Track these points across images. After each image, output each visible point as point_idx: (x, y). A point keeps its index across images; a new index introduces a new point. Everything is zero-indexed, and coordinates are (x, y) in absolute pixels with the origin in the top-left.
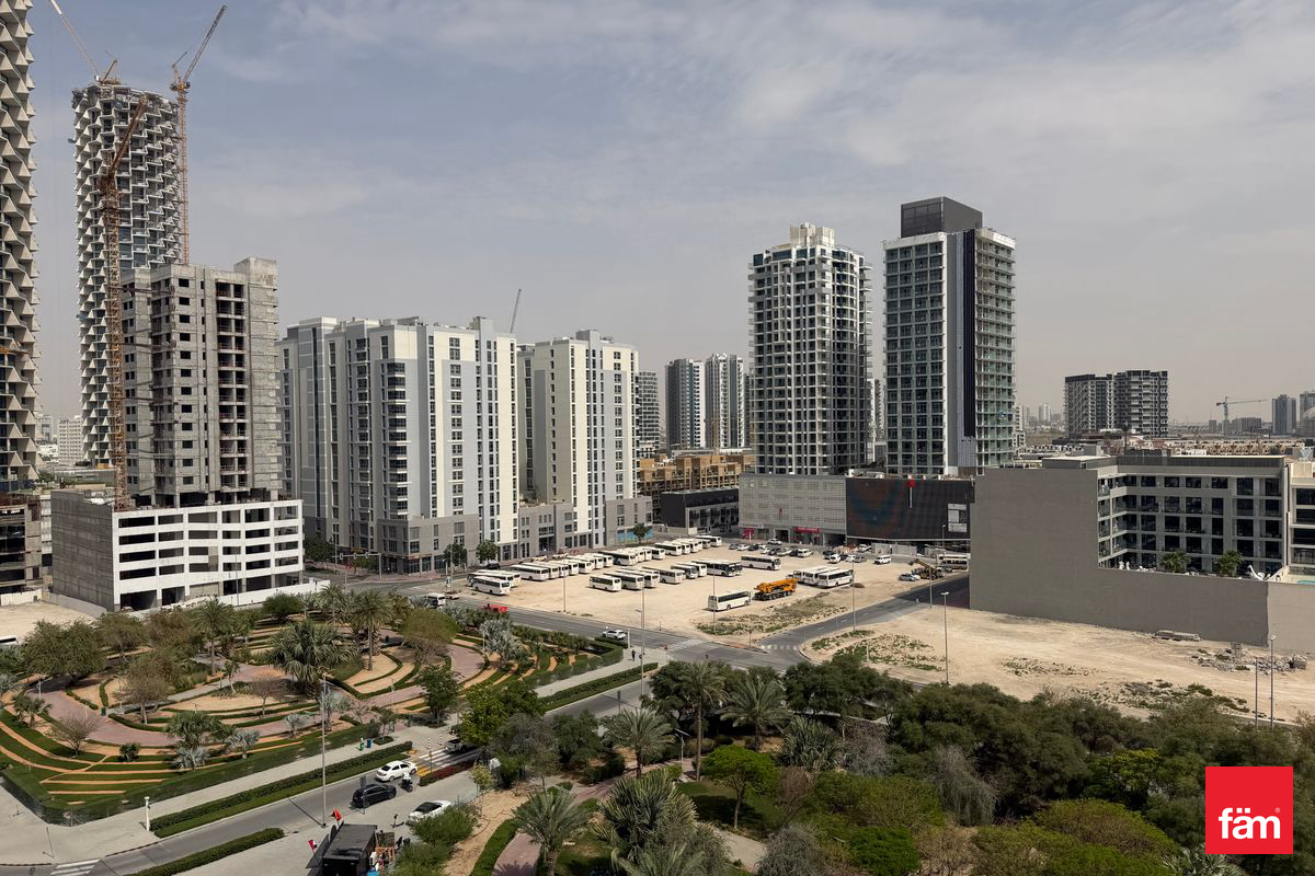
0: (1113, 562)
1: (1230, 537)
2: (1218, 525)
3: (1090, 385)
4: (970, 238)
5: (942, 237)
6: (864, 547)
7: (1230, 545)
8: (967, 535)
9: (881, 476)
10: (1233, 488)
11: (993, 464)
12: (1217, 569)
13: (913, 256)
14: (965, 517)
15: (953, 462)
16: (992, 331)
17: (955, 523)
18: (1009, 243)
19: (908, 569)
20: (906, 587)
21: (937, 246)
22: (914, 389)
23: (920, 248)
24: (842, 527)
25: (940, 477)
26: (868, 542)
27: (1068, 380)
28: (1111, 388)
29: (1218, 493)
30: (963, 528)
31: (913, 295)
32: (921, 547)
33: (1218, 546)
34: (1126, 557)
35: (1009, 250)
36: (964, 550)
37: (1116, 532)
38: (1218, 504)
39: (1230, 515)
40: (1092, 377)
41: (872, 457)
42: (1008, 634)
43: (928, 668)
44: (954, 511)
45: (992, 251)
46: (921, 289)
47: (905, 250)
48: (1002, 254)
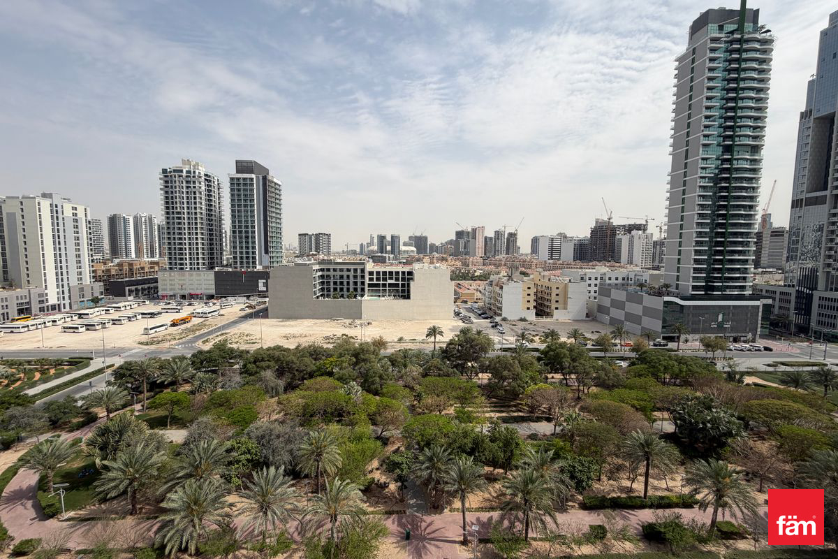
0: (318, 297)
1: (352, 287)
2: (348, 283)
3: (307, 237)
4: (265, 178)
5: (253, 176)
6: (223, 299)
7: (351, 290)
8: (267, 291)
9: (230, 270)
10: (352, 271)
11: (275, 264)
12: (348, 297)
13: (242, 182)
14: (266, 285)
15: (260, 264)
16: (274, 215)
17: (261, 287)
18: (280, 184)
19: (243, 306)
20: (243, 313)
21: (252, 179)
22: (244, 235)
23: (244, 179)
24: (213, 292)
25: (255, 270)
26: (225, 297)
27: (299, 235)
28: (313, 238)
29: (348, 273)
30: (265, 289)
31: (242, 198)
32: (248, 297)
33: (348, 289)
34: (321, 295)
35: (280, 186)
36: (265, 297)
37: (319, 287)
38: (348, 277)
39: (352, 280)
40: (307, 234)
41: (225, 262)
42: (283, 326)
43: (254, 343)
44: (261, 283)
45: (273, 185)
46: (246, 195)
47: (238, 179)
48: (277, 187)
